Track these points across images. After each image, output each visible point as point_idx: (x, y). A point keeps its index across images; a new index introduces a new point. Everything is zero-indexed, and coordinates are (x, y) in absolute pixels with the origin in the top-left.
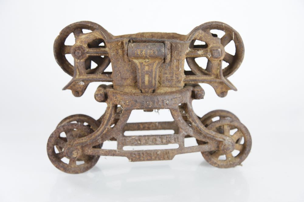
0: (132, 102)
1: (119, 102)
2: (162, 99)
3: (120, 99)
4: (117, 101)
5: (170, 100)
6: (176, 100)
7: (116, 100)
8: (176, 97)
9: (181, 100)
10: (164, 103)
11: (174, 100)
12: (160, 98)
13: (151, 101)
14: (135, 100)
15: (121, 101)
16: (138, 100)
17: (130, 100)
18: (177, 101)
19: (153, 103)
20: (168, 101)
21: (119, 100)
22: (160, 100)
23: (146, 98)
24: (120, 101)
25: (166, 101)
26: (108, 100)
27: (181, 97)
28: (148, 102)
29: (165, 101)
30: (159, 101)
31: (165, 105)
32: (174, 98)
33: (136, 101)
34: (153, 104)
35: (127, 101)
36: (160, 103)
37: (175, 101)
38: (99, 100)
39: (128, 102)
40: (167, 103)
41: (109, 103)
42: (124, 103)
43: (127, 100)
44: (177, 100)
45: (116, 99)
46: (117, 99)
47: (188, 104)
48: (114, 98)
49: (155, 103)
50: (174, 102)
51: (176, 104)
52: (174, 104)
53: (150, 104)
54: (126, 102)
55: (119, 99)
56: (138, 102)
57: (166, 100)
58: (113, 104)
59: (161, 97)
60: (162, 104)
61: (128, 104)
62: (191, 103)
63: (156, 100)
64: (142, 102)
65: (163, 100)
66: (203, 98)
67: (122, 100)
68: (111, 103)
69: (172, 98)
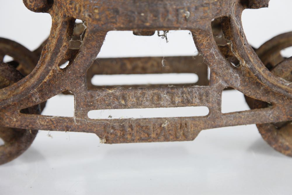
0: (107, 13)
1: (77, 12)
2: (174, 7)
3: (80, 6)
4: (73, 10)
5: (193, 10)
6: (206, 8)
7: (72, 8)
8: (206, 4)
9: (217, 9)
10: (180, 16)
11: (201, 9)
12: (171, 5)
13: (151, 12)
14: (113, 9)
15: (82, 9)
16: (120, 10)
17: (102, 8)
18: (208, 11)
19: (155, 16)
20: (188, 13)
21: (77, 8)
22: (170, 9)
23: (138, 4)
24: (80, 11)
25: (184, 12)
26: (55, 7)
27: (218, 3)
28: (143, 14)
29: (182, 11)
30: (167, 12)
31: (182, 21)
32: (202, 6)
33: (117, 11)
34: (154, 18)
35: (96, 11)
36: (170, 17)
37: (205, 12)
38: (32, 7)
39: (98, 14)
40: (185, 17)
41: (57, 15)
42: (89, 16)
43: (96, 8)
44: (209, 9)
45: (71, 6)
46: (73, 6)
47: (234, 18)
48: (66, 4)
49: (160, 16)
50: (202, 14)
51: (205, 17)
52: (201, 18)
53: (148, 18)
54: (93, 13)
55: (78, 6)
56: (120, 13)
57: (183, 8)
58: (65, 16)
59: (173, 3)
60: (175, 18)
61: (97, 17)
62: (239, 16)
63: (161, 10)
64: (129, 13)
65: (177, 10)
66: (267, 6)
67: (84, 7)
68: (60, 14)
69: (197, 5)
